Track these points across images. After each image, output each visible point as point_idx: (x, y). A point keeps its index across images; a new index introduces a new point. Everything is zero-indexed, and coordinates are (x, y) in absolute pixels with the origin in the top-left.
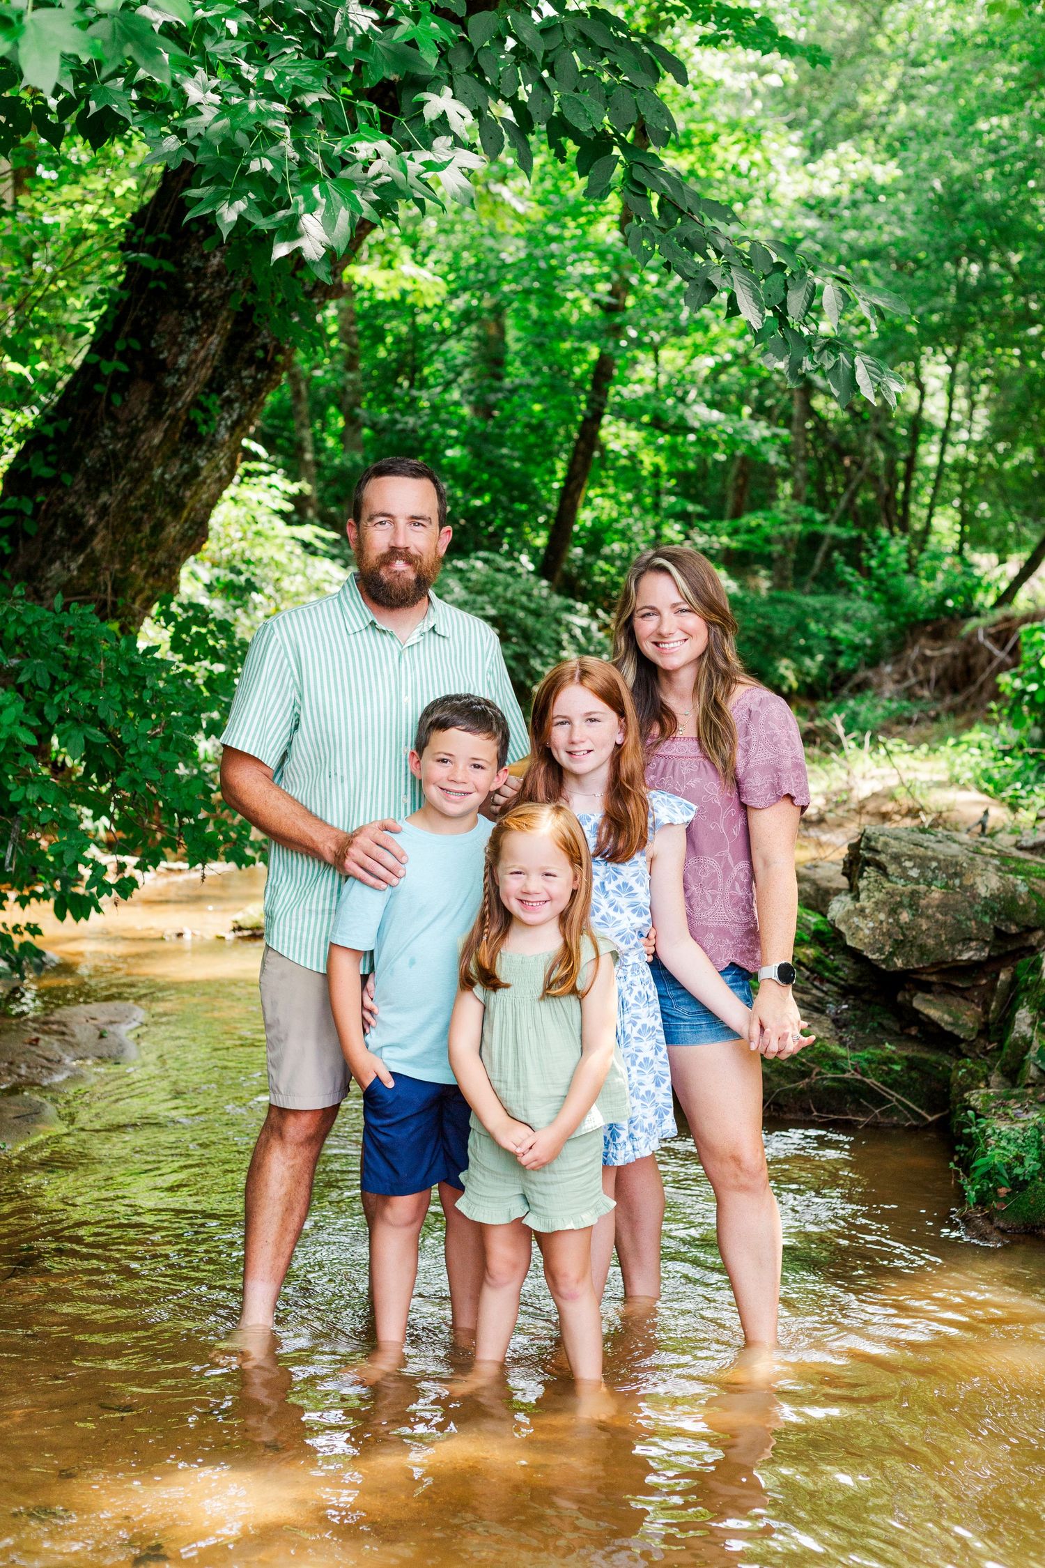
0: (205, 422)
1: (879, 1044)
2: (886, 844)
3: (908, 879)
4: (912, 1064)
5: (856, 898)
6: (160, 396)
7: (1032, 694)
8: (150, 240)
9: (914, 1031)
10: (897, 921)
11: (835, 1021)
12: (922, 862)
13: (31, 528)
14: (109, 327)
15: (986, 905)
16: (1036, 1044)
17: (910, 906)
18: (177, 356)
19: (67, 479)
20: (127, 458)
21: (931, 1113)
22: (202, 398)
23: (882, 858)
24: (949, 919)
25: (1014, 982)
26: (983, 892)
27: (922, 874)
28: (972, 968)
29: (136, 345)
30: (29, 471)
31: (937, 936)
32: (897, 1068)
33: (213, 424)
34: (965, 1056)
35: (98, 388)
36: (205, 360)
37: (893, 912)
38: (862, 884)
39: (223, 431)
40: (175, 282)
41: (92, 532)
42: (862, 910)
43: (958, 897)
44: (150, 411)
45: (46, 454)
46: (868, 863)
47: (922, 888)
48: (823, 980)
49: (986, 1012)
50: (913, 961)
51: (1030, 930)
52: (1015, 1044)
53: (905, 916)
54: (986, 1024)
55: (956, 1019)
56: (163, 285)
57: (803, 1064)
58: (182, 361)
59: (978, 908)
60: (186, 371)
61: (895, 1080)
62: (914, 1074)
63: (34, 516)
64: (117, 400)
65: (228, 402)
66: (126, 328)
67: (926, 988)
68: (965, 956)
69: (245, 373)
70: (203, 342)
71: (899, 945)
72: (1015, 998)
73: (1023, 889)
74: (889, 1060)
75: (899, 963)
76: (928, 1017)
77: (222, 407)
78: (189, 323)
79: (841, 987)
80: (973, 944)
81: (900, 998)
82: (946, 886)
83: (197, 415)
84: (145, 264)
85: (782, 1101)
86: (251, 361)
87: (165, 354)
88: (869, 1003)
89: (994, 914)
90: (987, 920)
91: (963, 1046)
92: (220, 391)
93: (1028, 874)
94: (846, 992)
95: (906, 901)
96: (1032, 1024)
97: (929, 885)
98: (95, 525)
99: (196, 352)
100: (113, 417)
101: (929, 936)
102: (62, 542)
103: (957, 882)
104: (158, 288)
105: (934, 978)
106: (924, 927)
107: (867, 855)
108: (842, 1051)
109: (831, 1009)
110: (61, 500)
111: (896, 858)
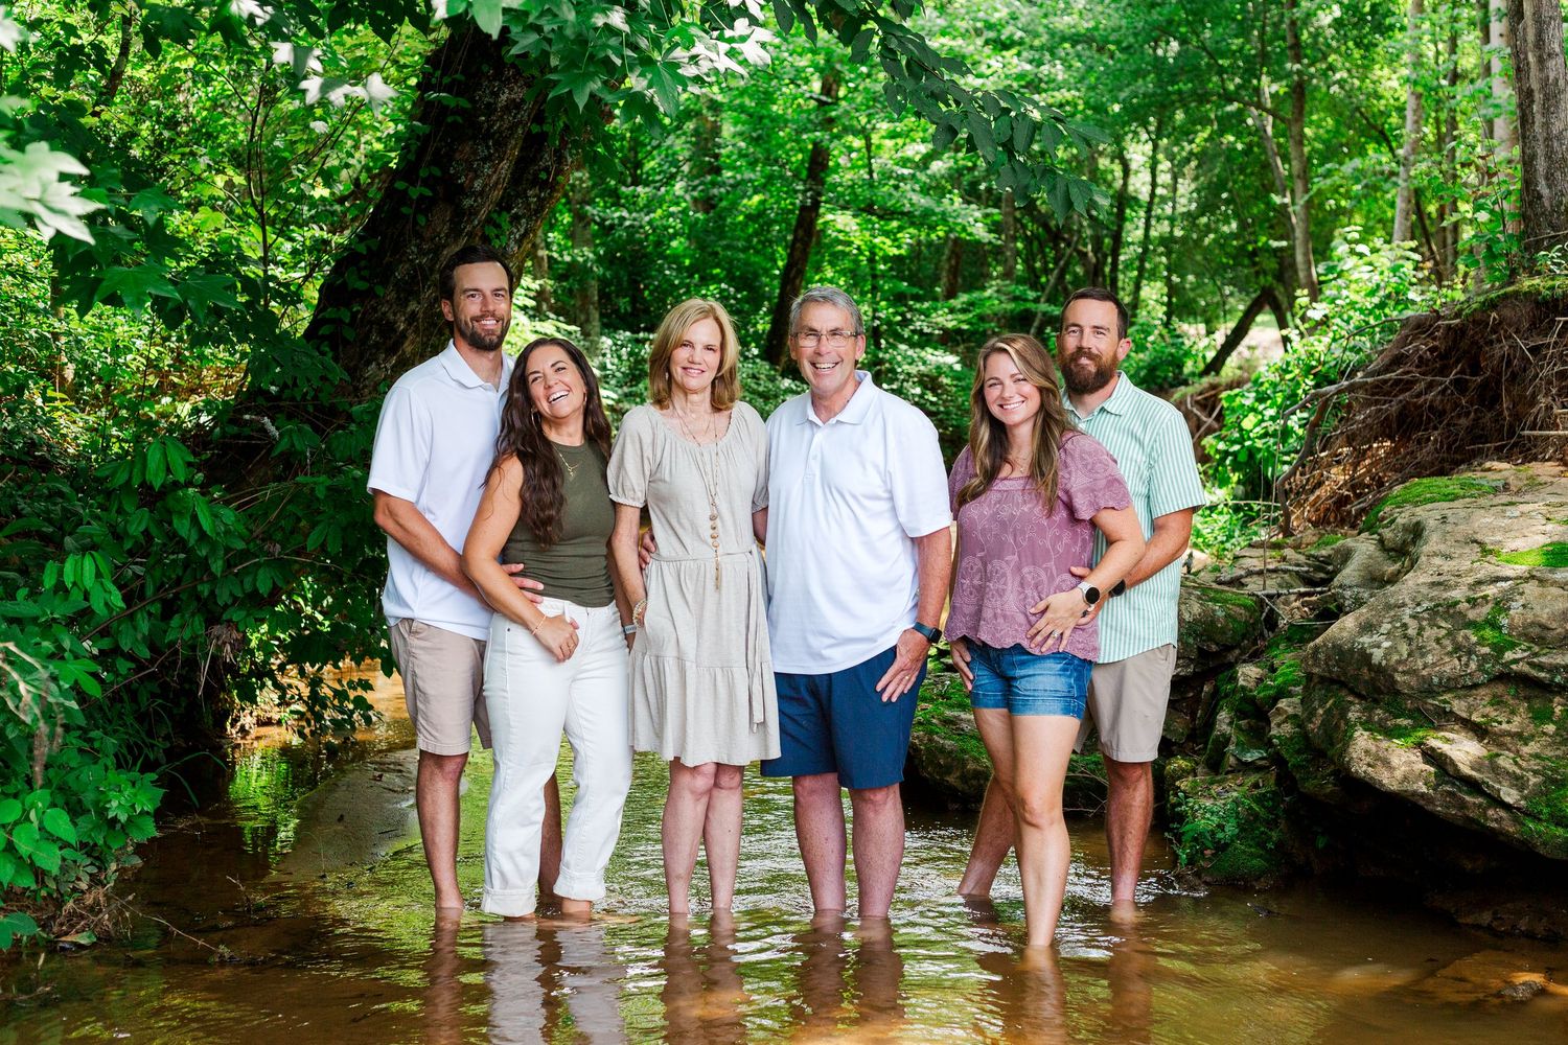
0: (497, 237)
6: (460, 216)
7: (1235, 454)
8: (446, 80)
13: (349, 334)
14: (412, 157)
15: (1189, 628)
16: (1234, 739)
18: (472, 181)
19: (380, 290)
20: (432, 270)
22: (495, 216)
25: (1216, 691)
26: (1186, 616)
29: (437, 172)
30: (344, 284)
33: (504, 239)
34: (1177, 755)
35: (405, 210)
36: (497, 183)
39: (512, 244)
40: (470, 116)
41: (403, 336)
44: (450, 229)
45: (359, 270)
49: (1193, 719)
51: (1228, 648)
52: (1217, 739)
54: (1194, 729)
56: (459, 119)
58: (478, 185)
60: (481, 193)
63: (352, 324)
64: (422, 220)
65: (516, 219)
66: (428, 158)
69: (530, 193)
70: (495, 168)
72: (1216, 705)
73: (1220, 614)
77: (511, 222)
78: (482, 152)
83: (491, 231)
84: (445, 103)
86: (535, 182)
87: (463, 179)
89: (1197, 635)
90: (1191, 641)
91: (1174, 748)
92: (509, 209)
93: (1225, 601)
96: (1230, 724)
98: (405, 330)
99: (489, 176)
100: (419, 236)
102: (377, 345)
104: (455, 123)
110: (375, 309)
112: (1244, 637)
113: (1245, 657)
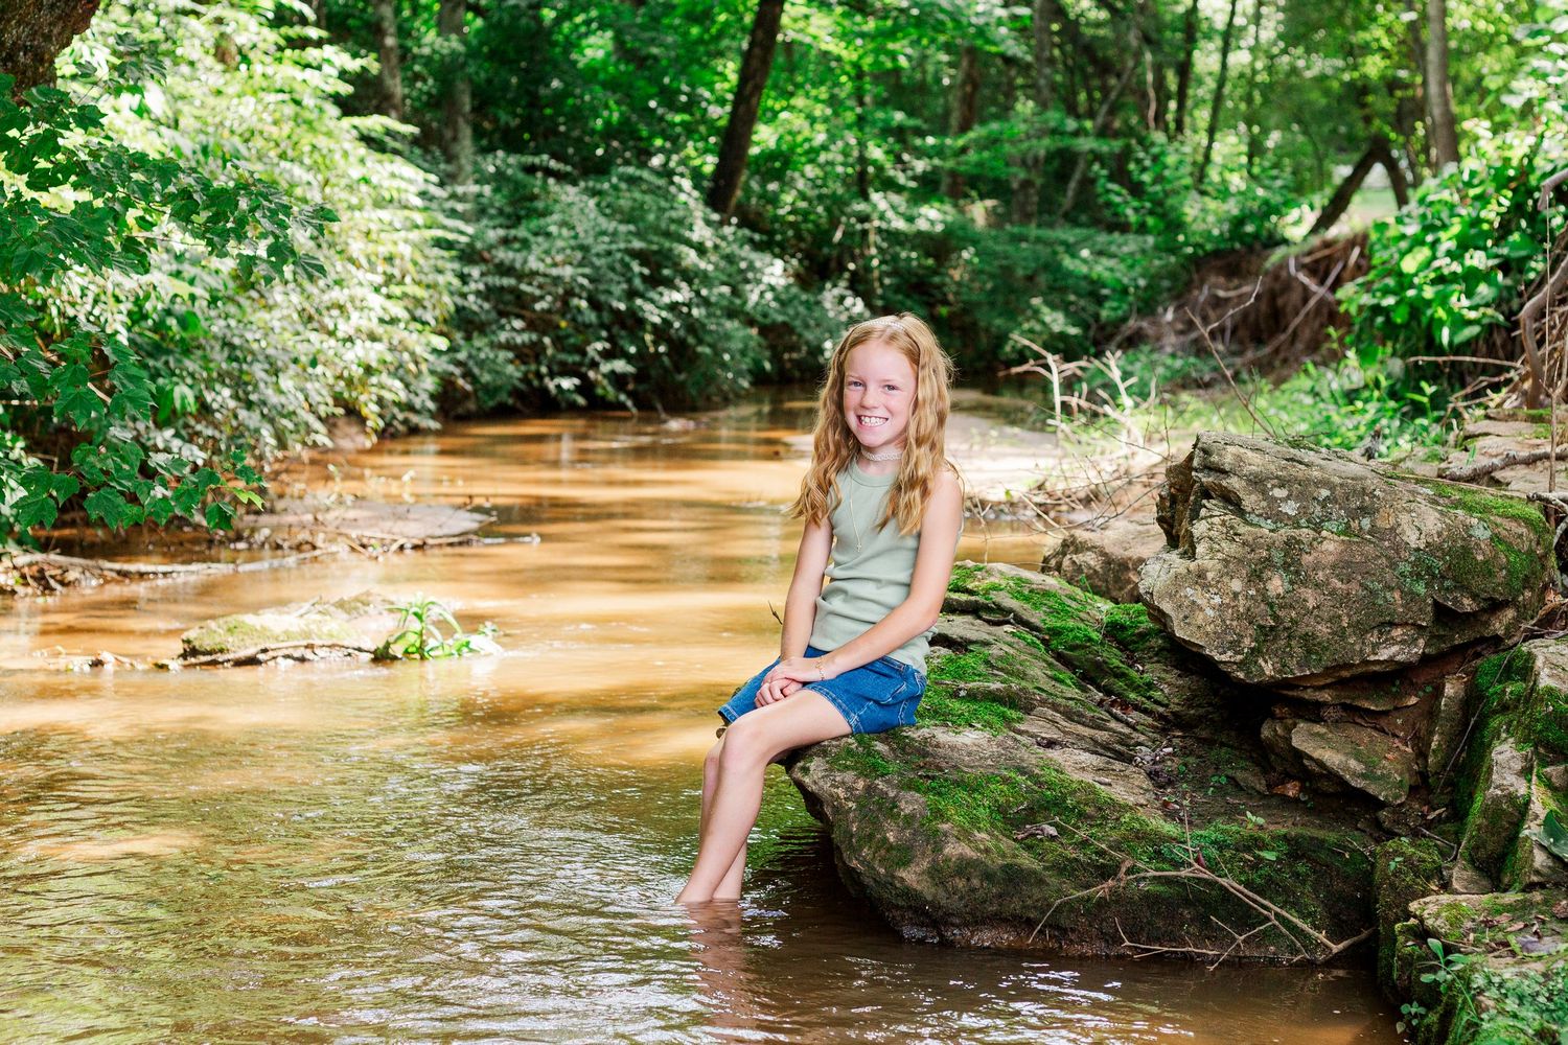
1: (1233, 813)
2: (1239, 458)
3: (1278, 518)
4: (1296, 849)
5: (1190, 554)
9: (1291, 790)
10: (1263, 593)
11: (1152, 775)
12: (1302, 489)
15: (1418, 562)
16: (1537, 807)
17: (1286, 566)
21: (1335, 937)
23: (1234, 483)
24: (1354, 588)
25: (1473, 699)
26: (1412, 538)
27: (1303, 510)
28: (1397, 676)
31: (1334, 619)
32: (1270, 856)
34: (1391, 835)
37: (1256, 576)
38: (1199, 528)
42: (1201, 574)
43: (1369, 548)
46: (1206, 493)
47: (1306, 533)
48: (1126, 705)
49: (1422, 754)
50: (1293, 664)
51: (1495, 606)
52: (1496, 806)
53: (1277, 585)
54: (1423, 775)
55: (1370, 766)
57: (1101, 853)
59: (1405, 567)
61: (1270, 880)
62: (1301, 868)
67: (1312, 712)
68: (1384, 654)
71: (1266, 634)
72: (1481, 725)
73: (1481, 533)
74: (1256, 843)
75: (1268, 668)
76: (1320, 763)
79: (1161, 717)
80: (1397, 632)
81: (1266, 733)
82: (1347, 531)
85: (1064, 922)
88: (1208, 743)
89: (1433, 577)
90: (1421, 589)
91: (1383, 814)
93: (1481, 510)
94: (1168, 724)
95: (1278, 557)
96: (1526, 772)
97: (1318, 528)
101: (1319, 619)
103: (1366, 523)
105: (1326, 696)
106: (1311, 604)
107: (1207, 479)
108: (1169, 828)
109: (1145, 754)
111: (1257, 482)
112: (1527, 583)
113: (1528, 625)
